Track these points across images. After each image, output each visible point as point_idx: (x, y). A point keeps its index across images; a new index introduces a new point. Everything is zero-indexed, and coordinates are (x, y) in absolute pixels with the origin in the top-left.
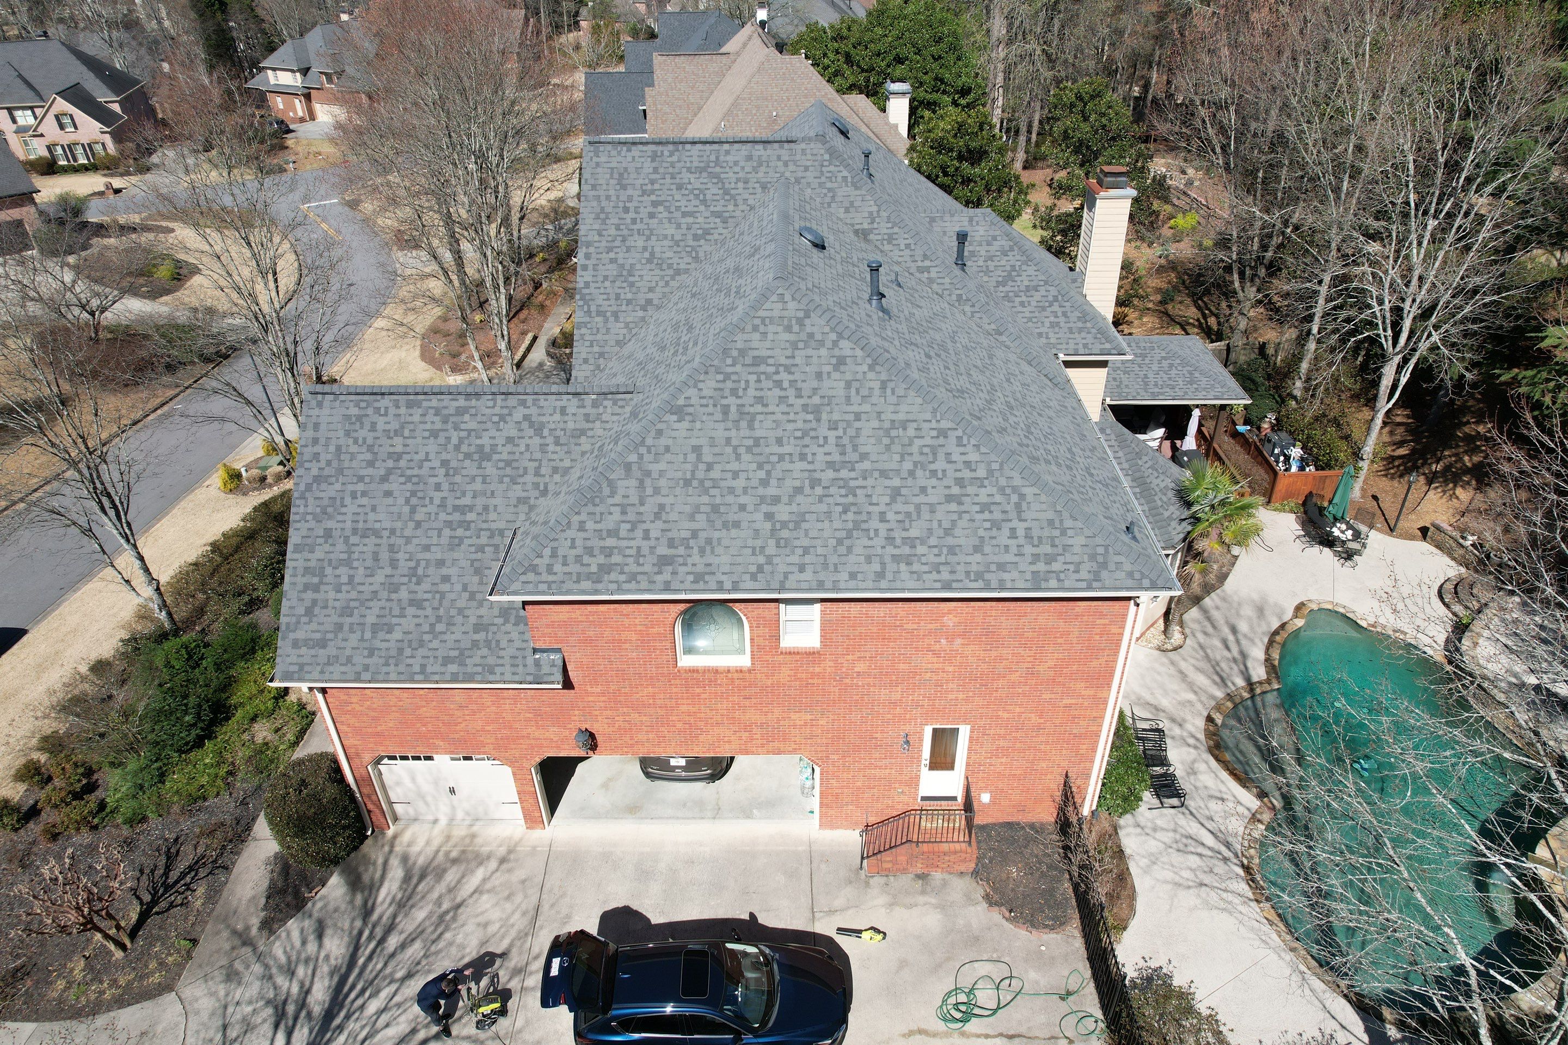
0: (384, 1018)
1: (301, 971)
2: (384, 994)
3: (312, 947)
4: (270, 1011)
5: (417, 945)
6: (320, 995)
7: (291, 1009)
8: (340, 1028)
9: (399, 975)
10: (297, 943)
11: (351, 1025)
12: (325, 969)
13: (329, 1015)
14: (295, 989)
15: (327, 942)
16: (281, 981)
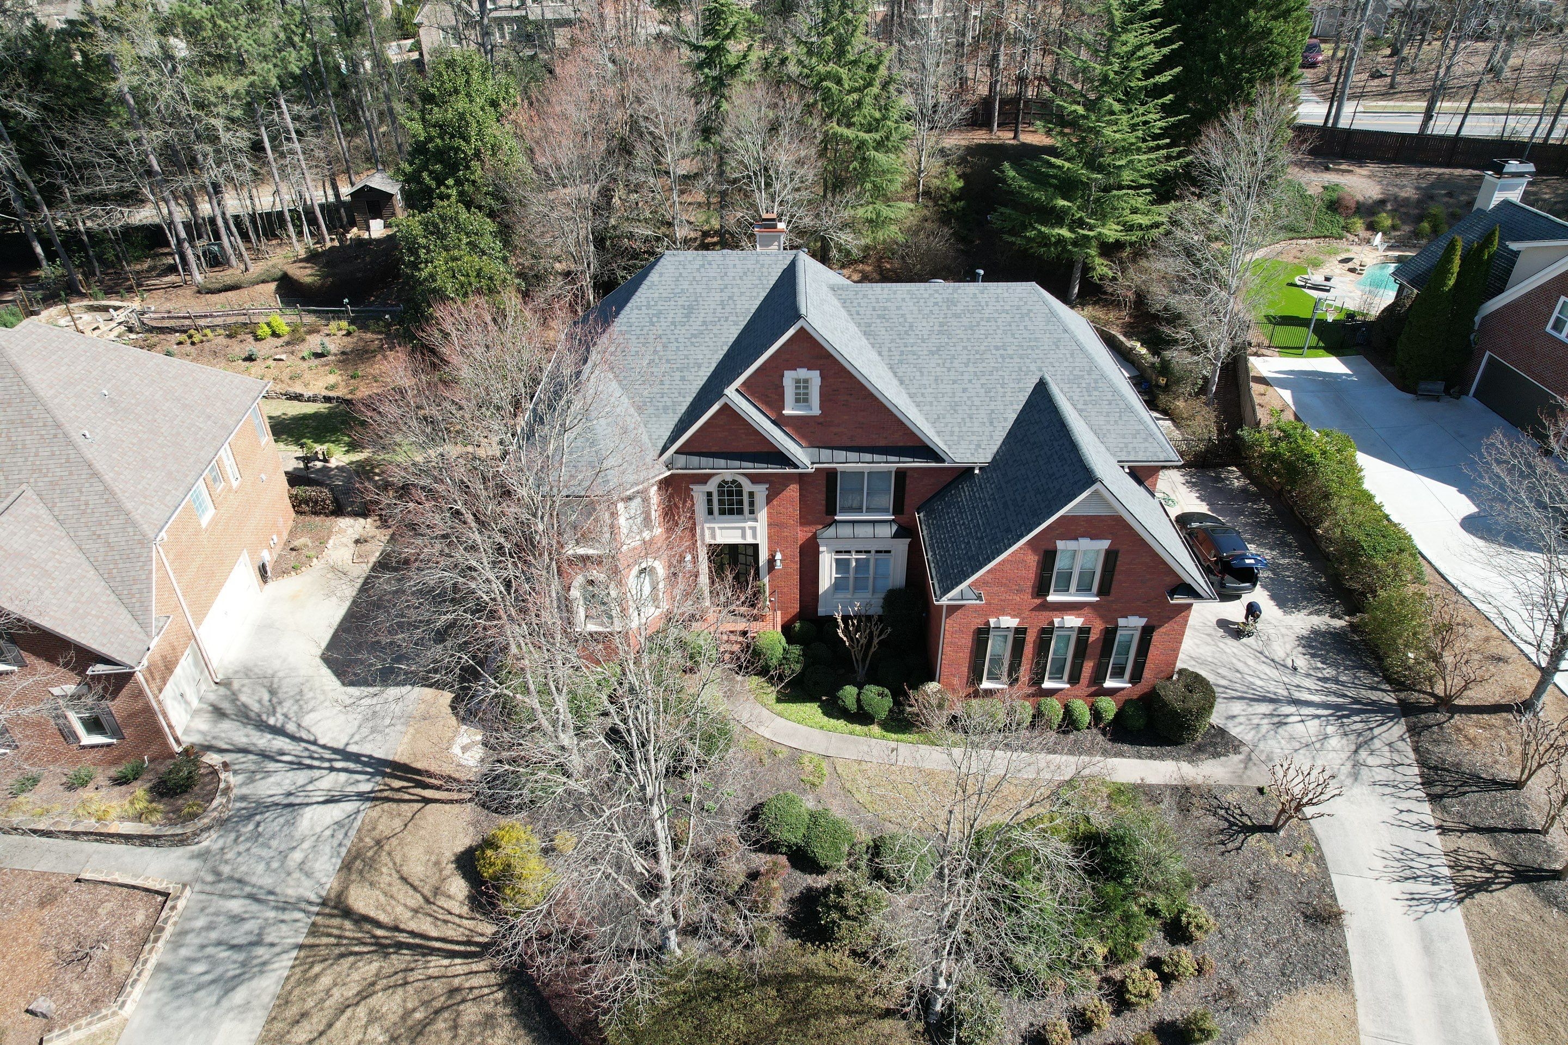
0: (1263, 676)
1: (1256, 721)
2: (1252, 680)
3: (1241, 719)
4: (1280, 730)
5: (1220, 671)
6: (1265, 708)
7: (1276, 720)
8: (1275, 694)
9: (1239, 675)
10: (1242, 727)
11: (1272, 689)
12: (1250, 710)
13: (1271, 701)
14: (1266, 721)
15: (1235, 713)
16: (1264, 729)
